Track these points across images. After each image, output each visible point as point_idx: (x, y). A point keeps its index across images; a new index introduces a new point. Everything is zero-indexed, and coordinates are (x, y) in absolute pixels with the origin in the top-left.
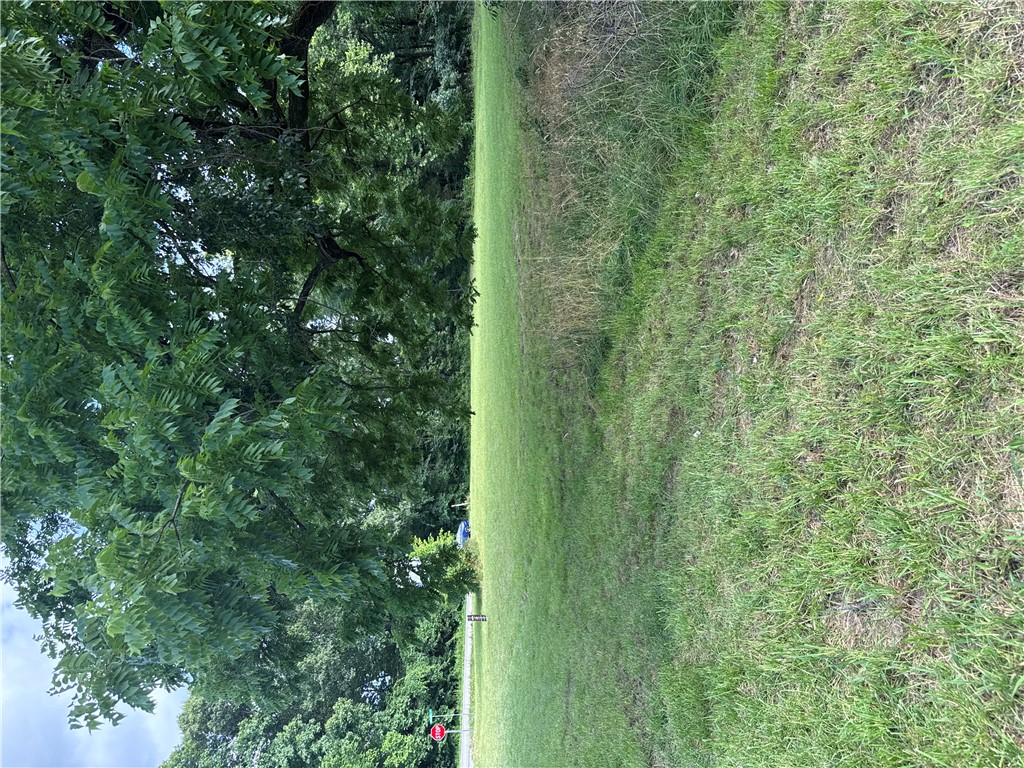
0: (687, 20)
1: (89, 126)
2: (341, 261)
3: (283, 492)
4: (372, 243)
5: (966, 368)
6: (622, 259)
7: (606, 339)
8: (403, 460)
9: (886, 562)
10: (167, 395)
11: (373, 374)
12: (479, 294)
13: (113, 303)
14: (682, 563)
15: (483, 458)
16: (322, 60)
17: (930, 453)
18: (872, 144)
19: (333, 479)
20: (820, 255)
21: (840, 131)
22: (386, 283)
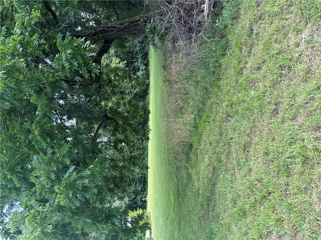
0: (212, 52)
1: (36, 84)
2: (109, 121)
3: (88, 196)
4: (119, 115)
5: (306, 156)
6: (195, 120)
7: (191, 144)
8: (126, 184)
9: (286, 221)
10: (53, 164)
11: (117, 155)
12: (151, 130)
13: (38, 136)
14: (219, 220)
15: (152, 183)
16: (105, 63)
17: (297, 183)
18: (270, 87)
19: (103, 191)
20: (256, 120)
21: (260, 84)
22: (122, 127)
